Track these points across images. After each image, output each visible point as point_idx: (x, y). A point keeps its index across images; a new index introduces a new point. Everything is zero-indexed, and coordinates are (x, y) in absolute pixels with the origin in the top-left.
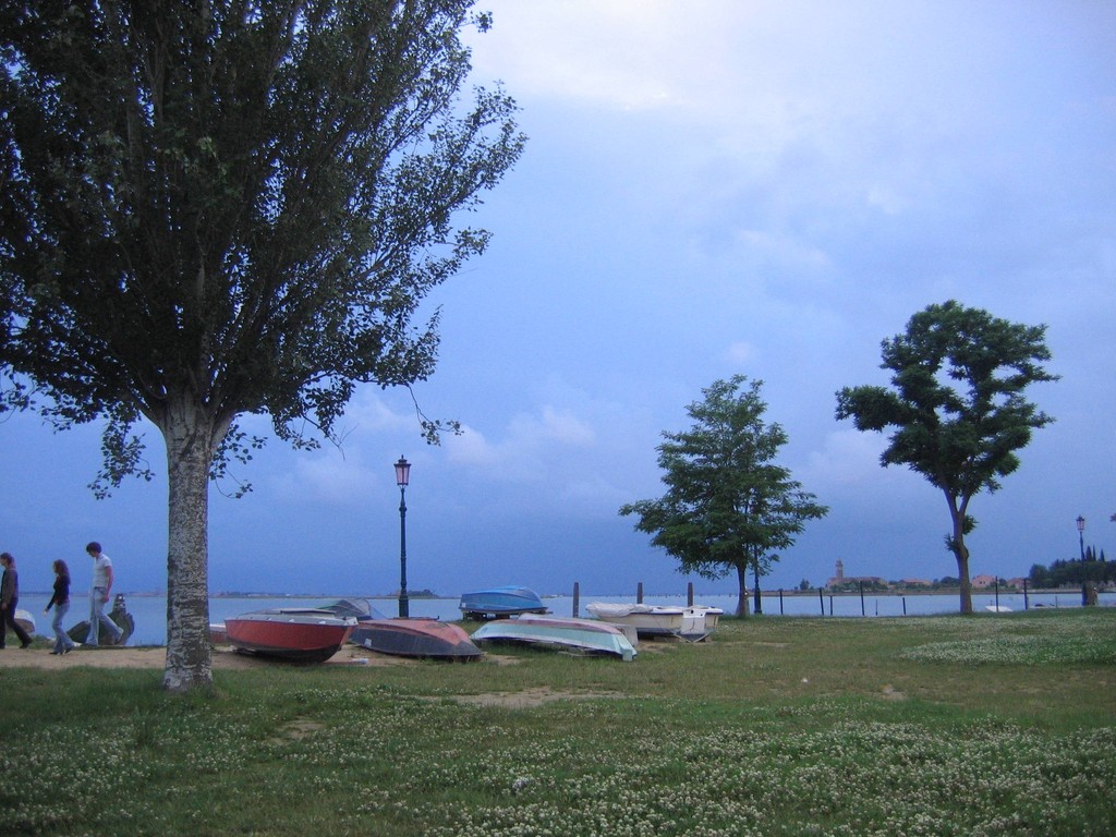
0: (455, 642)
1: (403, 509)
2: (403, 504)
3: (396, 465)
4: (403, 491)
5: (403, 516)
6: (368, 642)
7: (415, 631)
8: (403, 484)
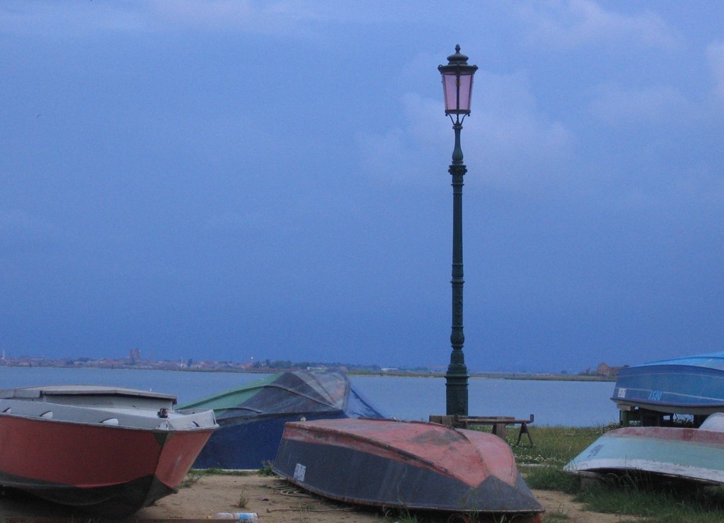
0: (473, 478)
1: (458, 170)
2: (458, 157)
3: (442, 69)
4: (458, 127)
5: (458, 186)
6: (300, 472)
7: (390, 449)
8: (458, 111)
